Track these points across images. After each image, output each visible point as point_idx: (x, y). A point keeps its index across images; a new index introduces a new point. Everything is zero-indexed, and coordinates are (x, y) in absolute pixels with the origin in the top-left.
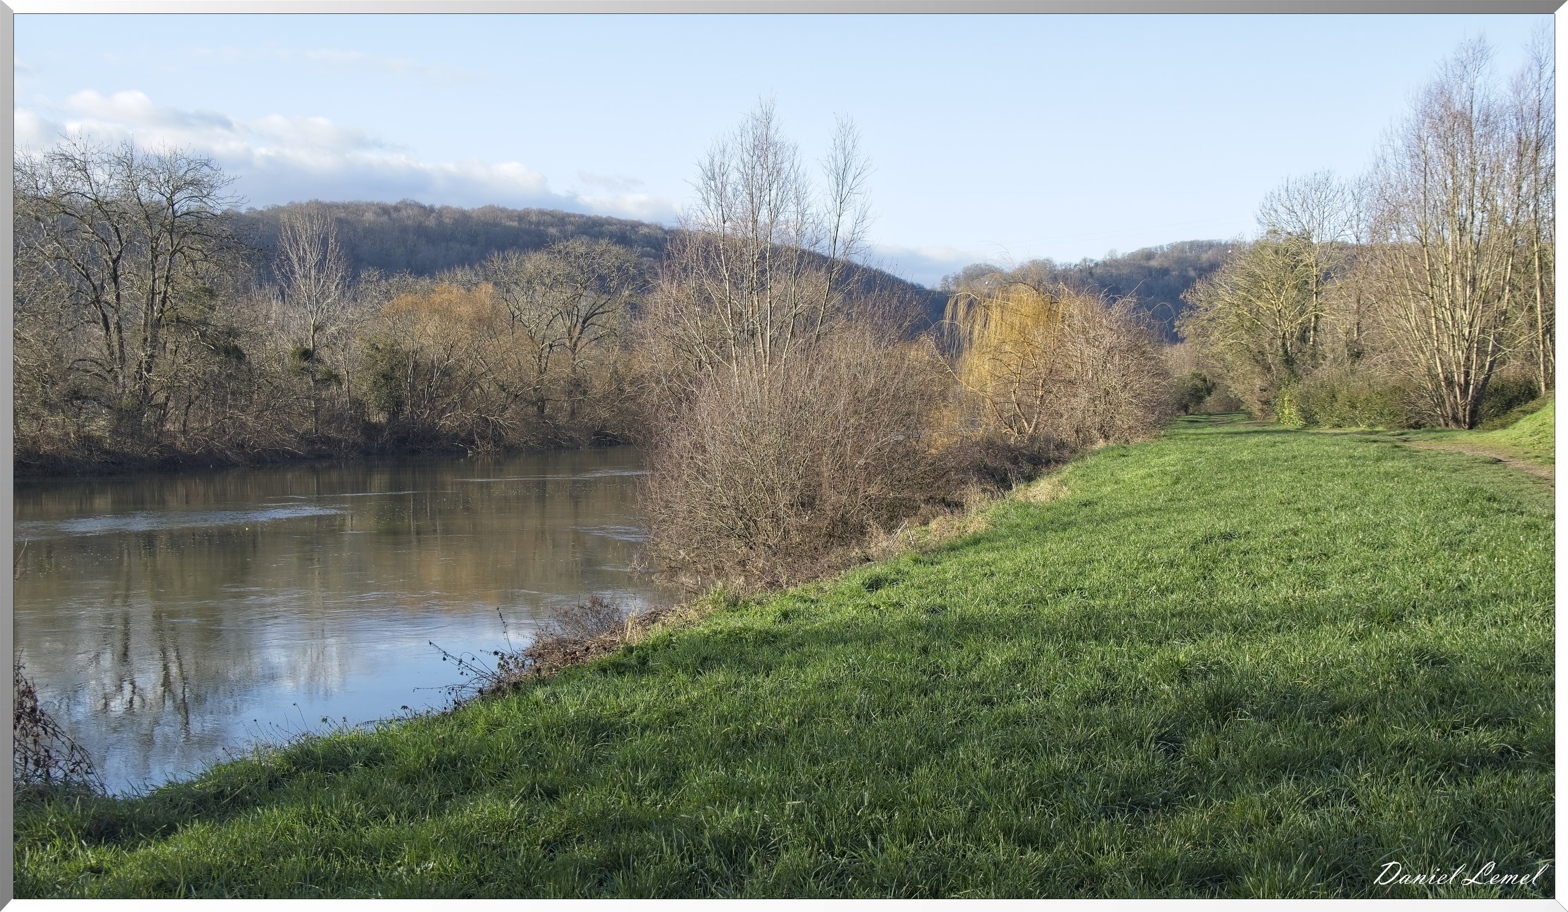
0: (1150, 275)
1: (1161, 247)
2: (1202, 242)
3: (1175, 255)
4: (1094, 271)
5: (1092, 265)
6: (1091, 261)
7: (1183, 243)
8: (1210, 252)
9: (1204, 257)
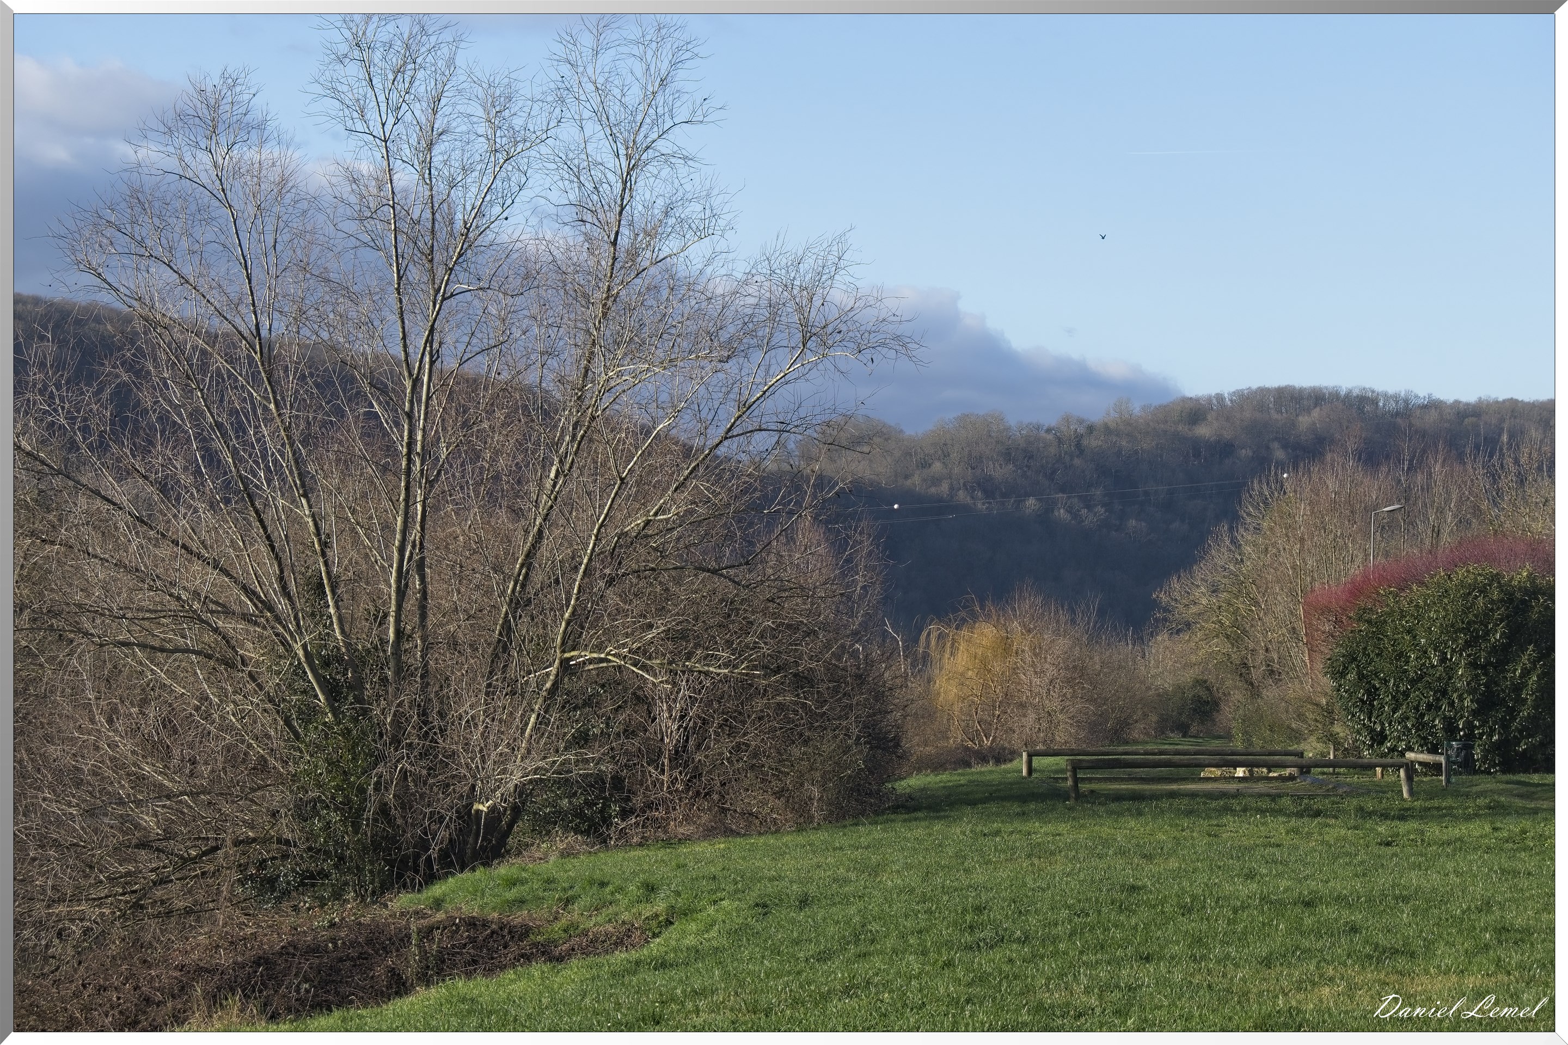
0: (1197, 454)
1: (1220, 397)
2: (1301, 390)
3: (1247, 414)
4: (1085, 442)
5: (1081, 430)
6: (1081, 421)
7: (1263, 391)
8: (1316, 413)
9: (1304, 421)
